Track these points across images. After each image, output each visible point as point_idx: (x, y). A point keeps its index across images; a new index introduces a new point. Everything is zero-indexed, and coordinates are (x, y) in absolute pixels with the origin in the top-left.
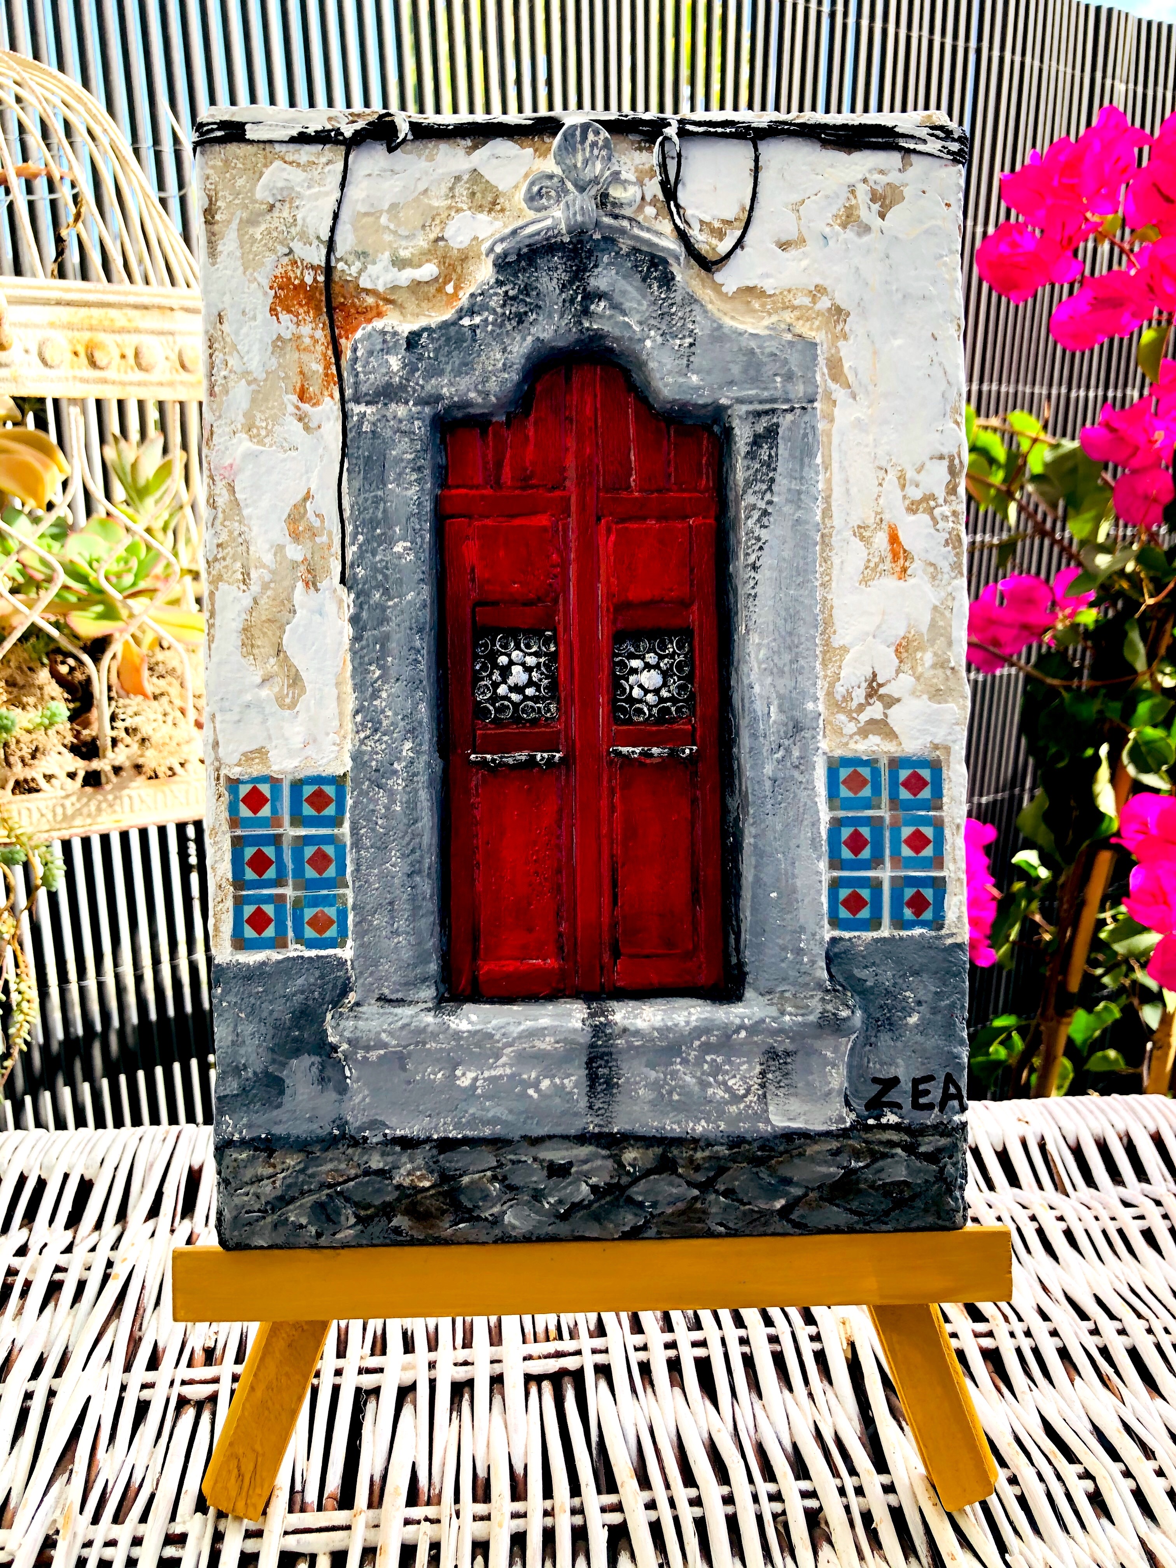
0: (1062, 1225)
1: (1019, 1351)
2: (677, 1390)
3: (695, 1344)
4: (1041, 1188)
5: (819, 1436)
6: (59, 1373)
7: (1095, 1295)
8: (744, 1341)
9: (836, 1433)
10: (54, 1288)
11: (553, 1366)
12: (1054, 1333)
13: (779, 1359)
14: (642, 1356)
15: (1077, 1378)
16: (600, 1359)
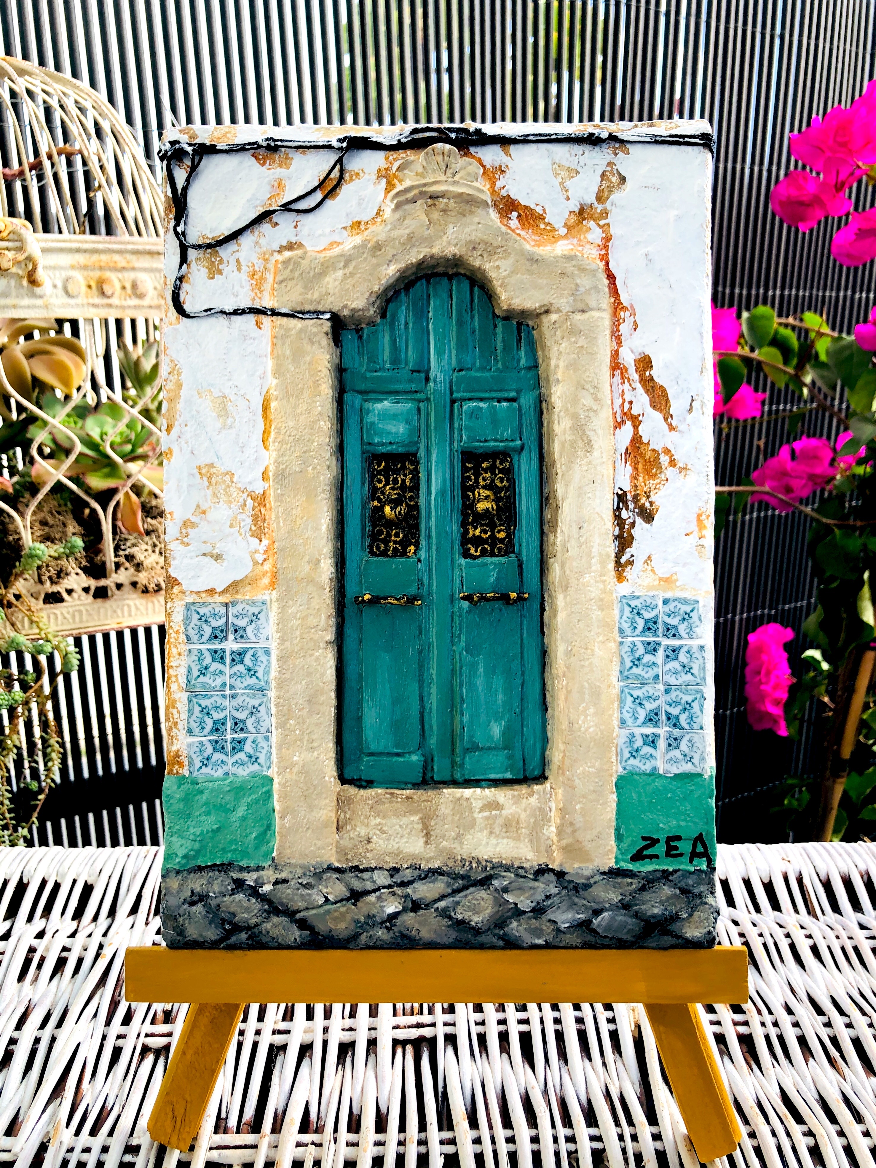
0: (810, 942)
1: (767, 1038)
2: (505, 1055)
3: (520, 1022)
4: (797, 911)
5: (608, 1095)
6: (59, 1025)
7: (831, 996)
8: (557, 1021)
9: (621, 1093)
10: (61, 963)
11: (415, 1033)
12: (796, 1025)
13: (582, 1036)
14: (480, 1029)
15: (811, 1059)
16: (449, 1030)
